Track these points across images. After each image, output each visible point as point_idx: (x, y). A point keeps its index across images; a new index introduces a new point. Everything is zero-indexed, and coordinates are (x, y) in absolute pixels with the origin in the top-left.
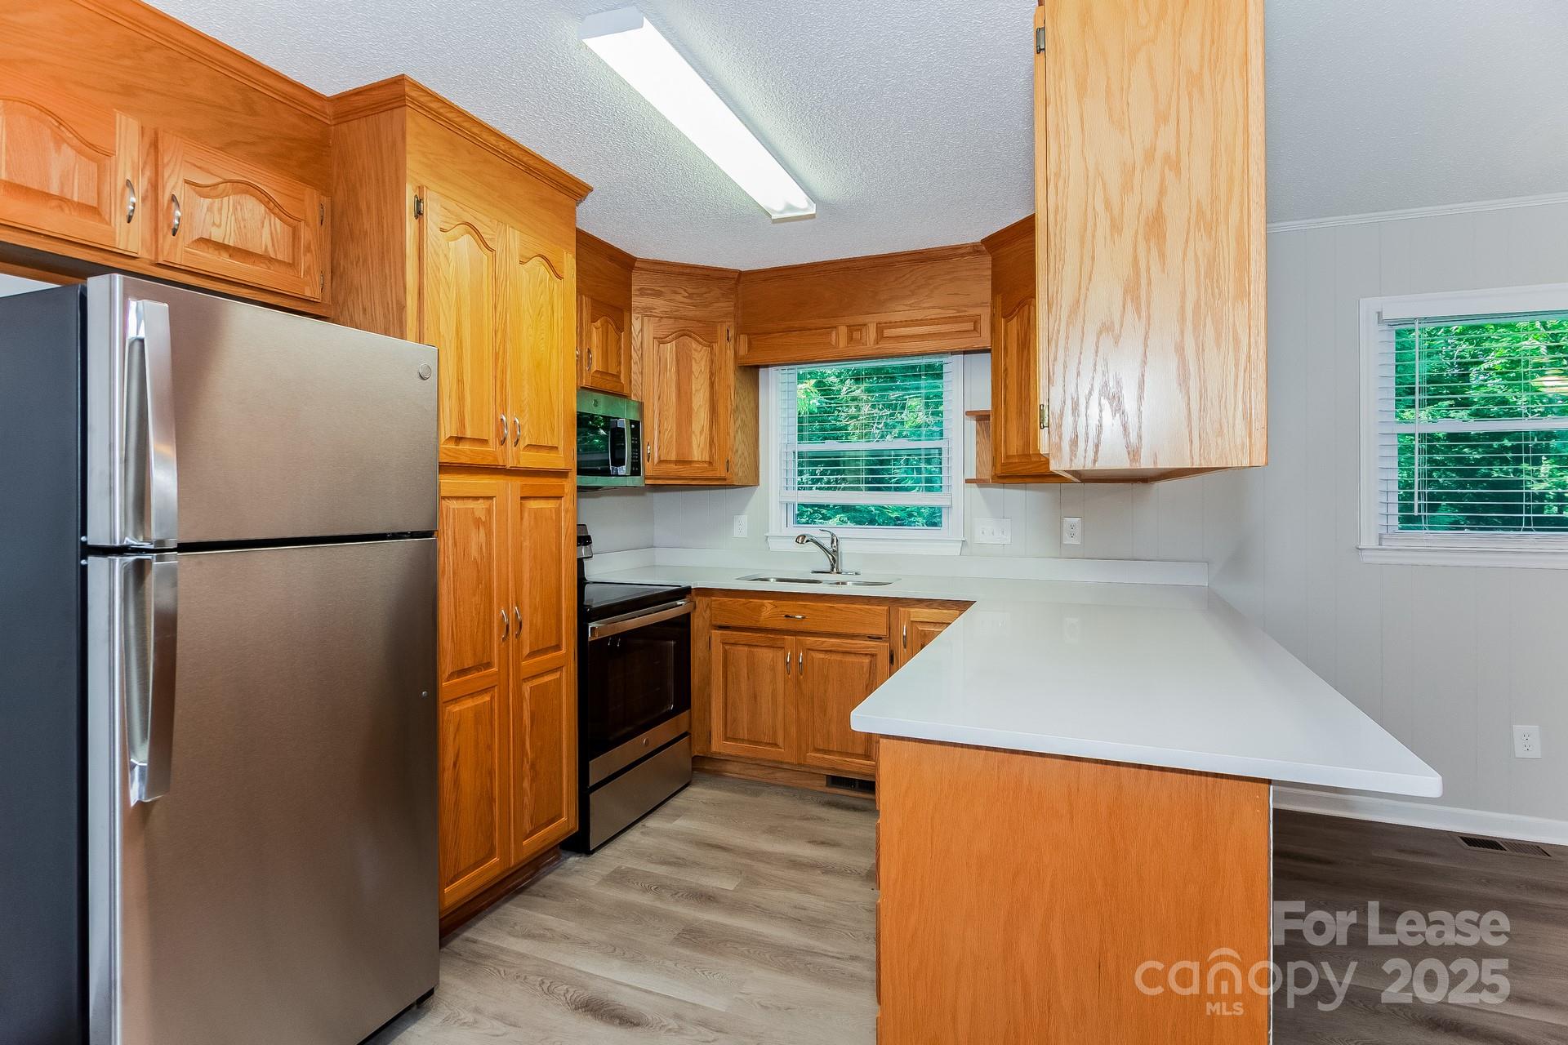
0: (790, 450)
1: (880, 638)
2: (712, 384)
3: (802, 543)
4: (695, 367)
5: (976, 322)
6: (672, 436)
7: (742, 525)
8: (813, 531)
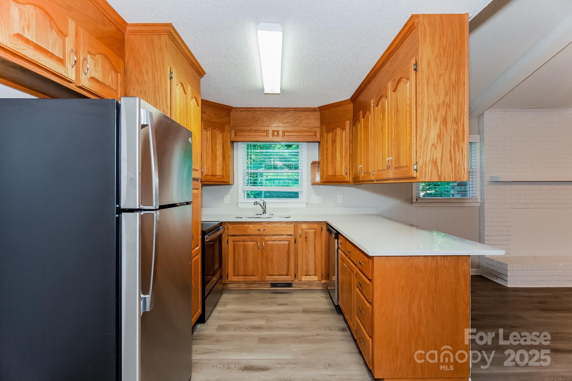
0: (245, 172)
1: (291, 235)
2: (223, 147)
3: (256, 204)
4: (218, 141)
5: (315, 133)
6: (210, 166)
7: (228, 198)
8: (258, 200)
